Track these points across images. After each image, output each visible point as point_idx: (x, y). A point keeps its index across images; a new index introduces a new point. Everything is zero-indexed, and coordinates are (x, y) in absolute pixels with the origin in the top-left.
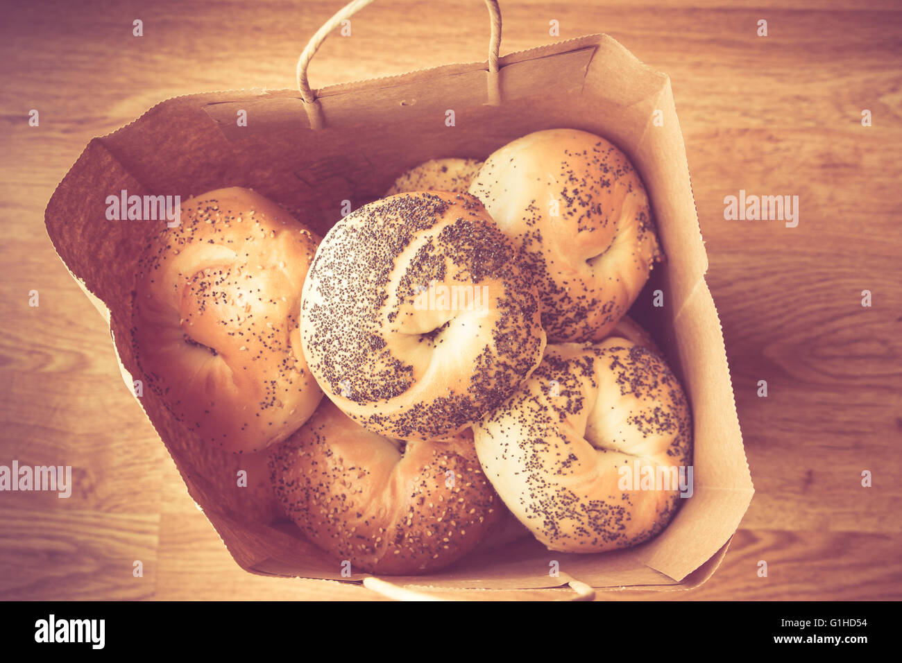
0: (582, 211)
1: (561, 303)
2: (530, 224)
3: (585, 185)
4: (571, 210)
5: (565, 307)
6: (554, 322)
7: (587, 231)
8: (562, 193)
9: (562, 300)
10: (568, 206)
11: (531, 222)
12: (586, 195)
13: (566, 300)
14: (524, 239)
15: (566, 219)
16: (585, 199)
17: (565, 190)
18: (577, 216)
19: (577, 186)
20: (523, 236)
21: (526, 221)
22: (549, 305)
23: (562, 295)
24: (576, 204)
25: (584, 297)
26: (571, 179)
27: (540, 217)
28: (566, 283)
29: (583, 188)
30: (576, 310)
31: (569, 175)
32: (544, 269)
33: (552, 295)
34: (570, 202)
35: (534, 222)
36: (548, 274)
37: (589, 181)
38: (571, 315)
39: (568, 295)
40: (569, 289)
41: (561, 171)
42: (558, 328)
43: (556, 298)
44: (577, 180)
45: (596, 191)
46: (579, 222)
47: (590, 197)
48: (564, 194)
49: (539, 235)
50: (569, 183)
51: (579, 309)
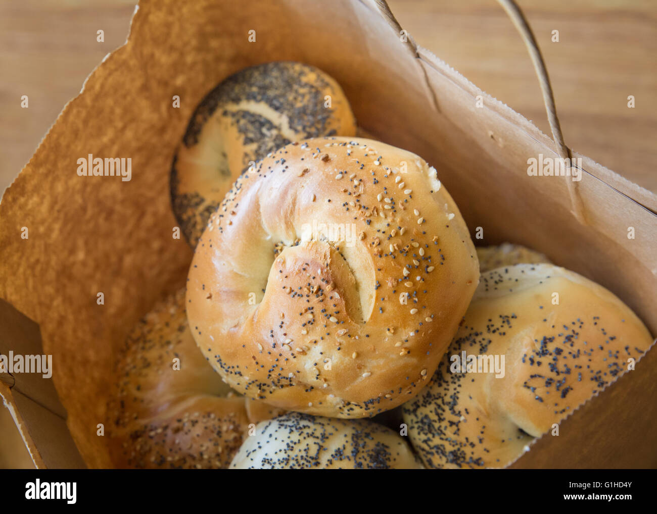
0: (545, 370)
1: (448, 424)
2: (489, 329)
3: (574, 357)
4: (537, 359)
5: (449, 432)
6: (430, 436)
7: (532, 394)
8: (545, 339)
9: (452, 423)
10: (537, 354)
11: (492, 329)
12: (566, 365)
13: (454, 428)
14: (470, 335)
15: (524, 361)
16: (561, 366)
17: (551, 340)
18: (535, 369)
19: (567, 348)
20: (474, 331)
21: (490, 323)
22: (437, 414)
23: (455, 419)
24: (546, 360)
25: (472, 445)
26: (569, 338)
27: (504, 334)
28: (467, 411)
29: (570, 357)
30: (456, 448)
31: (571, 333)
32: (460, 377)
33: (447, 408)
34: (544, 353)
35: (494, 332)
36: (459, 386)
37: (583, 360)
38: (449, 448)
39: (460, 425)
40: (465, 421)
41: (569, 323)
42: (429, 446)
43: (448, 415)
44: (572, 345)
45: (580, 374)
46: (532, 377)
47: (568, 371)
48: (546, 341)
49: (486, 346)
50: (563, 339)
51: (459, 449)
